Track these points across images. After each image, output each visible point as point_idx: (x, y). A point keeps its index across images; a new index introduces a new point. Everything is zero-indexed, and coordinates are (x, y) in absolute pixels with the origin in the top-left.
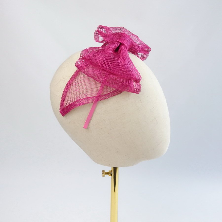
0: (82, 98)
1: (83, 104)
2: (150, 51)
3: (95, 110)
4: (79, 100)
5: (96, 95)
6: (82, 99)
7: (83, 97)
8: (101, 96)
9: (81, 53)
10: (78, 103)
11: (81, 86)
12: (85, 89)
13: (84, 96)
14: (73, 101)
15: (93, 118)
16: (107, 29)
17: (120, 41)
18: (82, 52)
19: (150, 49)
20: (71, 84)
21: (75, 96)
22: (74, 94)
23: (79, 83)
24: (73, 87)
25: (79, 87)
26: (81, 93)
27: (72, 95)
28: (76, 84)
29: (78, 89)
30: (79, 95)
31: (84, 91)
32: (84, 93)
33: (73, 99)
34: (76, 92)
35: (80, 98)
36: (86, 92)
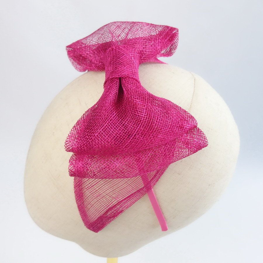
0: (115, 204)
1: (121, 212)
2: (178, 31)
4: (110, 209)
7: (115, 202)
10: (112, 213)
12: (111, 191)
20: (83, 189)
21: (102, 205)
22: (97, 202)
23: (95, 185)
24: (88, 193)
25: (99, 190)
26: (107, 197)
27: (95, 204)
28: (92, 187)
29: (100, 194)
30: (106, 202)
31: (110, 193)
32: (113, 195)
33: (100, 209)
34: (98, 199)
35: (110, 205)
36: (115, 194)
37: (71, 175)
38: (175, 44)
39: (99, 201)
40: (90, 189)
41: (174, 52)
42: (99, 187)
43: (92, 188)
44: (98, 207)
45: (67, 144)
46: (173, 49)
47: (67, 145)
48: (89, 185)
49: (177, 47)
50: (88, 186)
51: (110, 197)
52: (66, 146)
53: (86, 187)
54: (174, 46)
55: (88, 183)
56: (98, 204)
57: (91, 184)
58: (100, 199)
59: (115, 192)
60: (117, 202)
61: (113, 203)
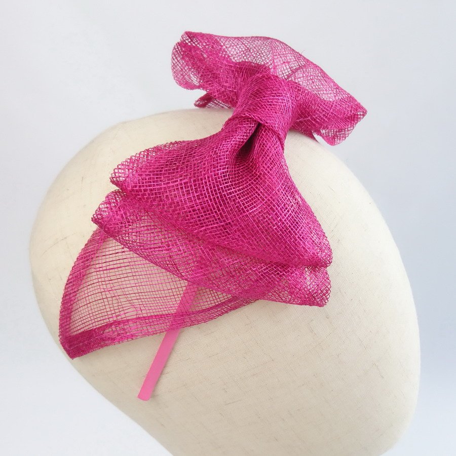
0: (128, 318)
1: (132, 337)
3: (173, 349)
4: (117, 323)
5: (173, 311)
6: (128, 321)
7: (131, 314)
8: (193, 313)
9: (115, 173)
10: (114, 332)
11: (123, 280)
12: (136, 291)
13: (135, 313)
15: (167, 370)
20: (90, 267)
21: (105, 310)
22: (99, 301)
23: (114, 268)
24: (94, 278)
25: (116, 281)
26: (122, 300)
27: (94, 303)
28: (106, 270)
29: (113, 288)
30: (115, 308)
31: (132, 295)
32: (134, 301)
33: (98, 316)
34: (104, 297)
35: (119, 315)
36: (140, 300)
37: (95, 220)
38: (345, 131)
39: (105, 300)
40: (102, 272)
41: (338, 142)
42: (118, 277)
43: (105, 272)
44: (96, 310)
45: (120, 169)
46: (339, 138)
47: (120, 171)
48: (104, 265)
49: (347, 138)
50: (100, 265)
51: (128, 302)
52: (116, 171)
53: (97, 266)
54: (343, 134)
55: (104, 261)
56: (100, 305)
57: (108, 264)
58: (107, 298)
59: (142, 297)
60: (135, 317)
61: (127, 315)
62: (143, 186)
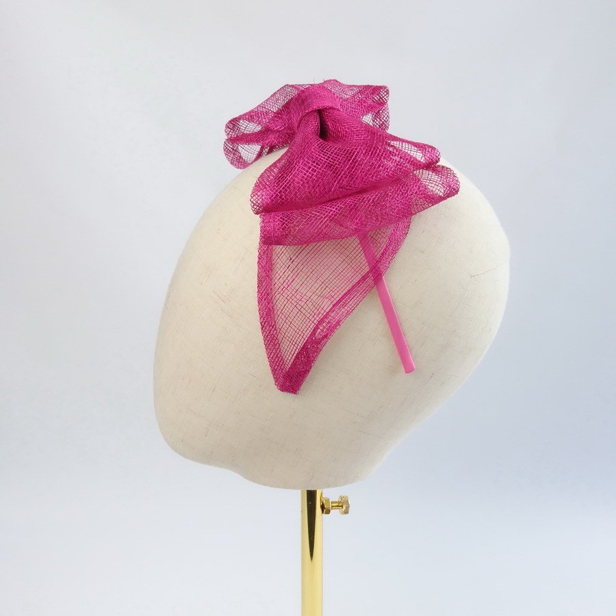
0: (327, 311)
1: (338, 323)
2: (388, 93)
4: (321, 321)
6: (328, 313)
7: (327, 305)
10: (323, 330)
11: (305, 282)
12: (321, 283)
13: (329, 302)
14: (308, 333)
16: (251, 116)
17: (315, 107)
18: (252, 197)
19: (385, 87)
21: (306, 318)
22: (298, 315)
23: (294, 280)
24: (283, 301)
25: (301, 288)
26: (314, 299)
27: (295, 320)
28: (289, 286)
29: (303, 295)
30: (313, 310)
31: (319, 289)
32: (324, 293)
34: (300, 308)
35: (319, 314)
36: (327, 289)
39: (302, 310)
40: (286, 291)
42: (301, 283)
43: (289, 288)
44: (299, 323)
48: (284, 284)
50: (282, 287)
51: (319, 298)
53: (280, 290)
55: (282, 282)
56: (300, 317)
57: (286, 281)
58: (302, 307)
59: (327, 284)
60: (331, 306)
61: (324, 308)
62: (277, 191)
